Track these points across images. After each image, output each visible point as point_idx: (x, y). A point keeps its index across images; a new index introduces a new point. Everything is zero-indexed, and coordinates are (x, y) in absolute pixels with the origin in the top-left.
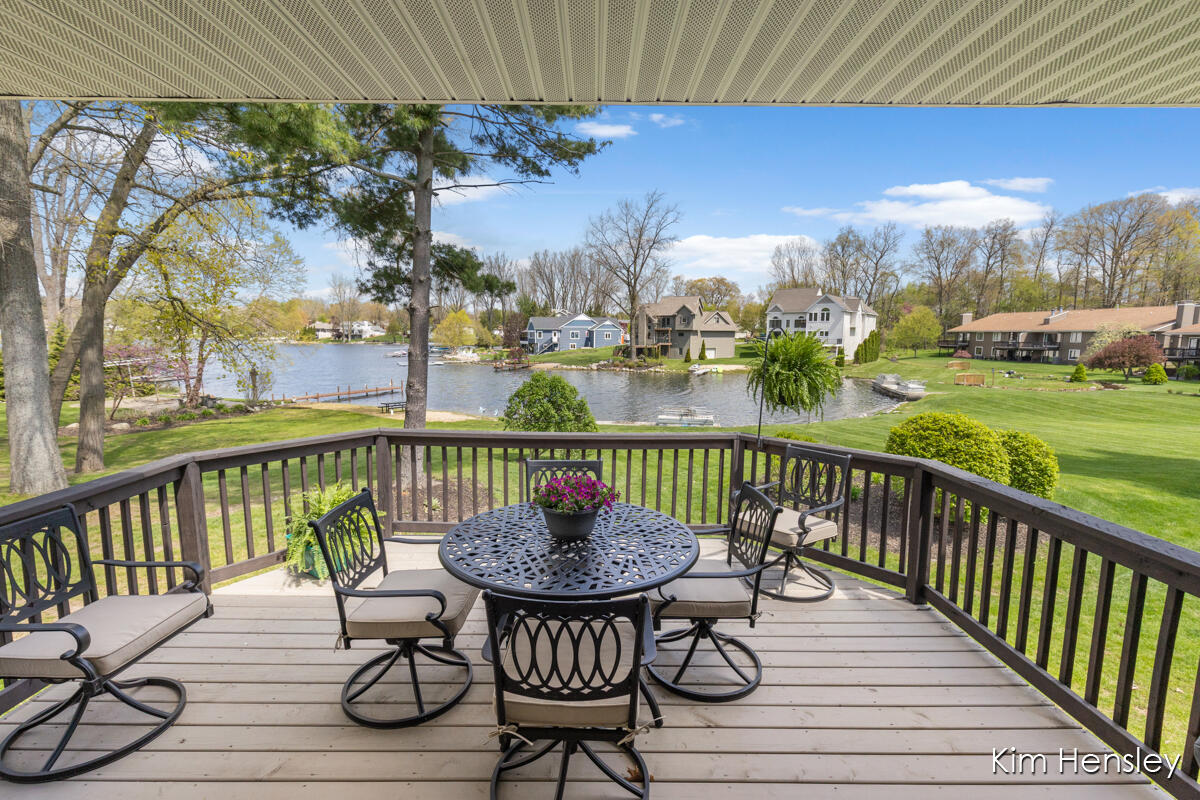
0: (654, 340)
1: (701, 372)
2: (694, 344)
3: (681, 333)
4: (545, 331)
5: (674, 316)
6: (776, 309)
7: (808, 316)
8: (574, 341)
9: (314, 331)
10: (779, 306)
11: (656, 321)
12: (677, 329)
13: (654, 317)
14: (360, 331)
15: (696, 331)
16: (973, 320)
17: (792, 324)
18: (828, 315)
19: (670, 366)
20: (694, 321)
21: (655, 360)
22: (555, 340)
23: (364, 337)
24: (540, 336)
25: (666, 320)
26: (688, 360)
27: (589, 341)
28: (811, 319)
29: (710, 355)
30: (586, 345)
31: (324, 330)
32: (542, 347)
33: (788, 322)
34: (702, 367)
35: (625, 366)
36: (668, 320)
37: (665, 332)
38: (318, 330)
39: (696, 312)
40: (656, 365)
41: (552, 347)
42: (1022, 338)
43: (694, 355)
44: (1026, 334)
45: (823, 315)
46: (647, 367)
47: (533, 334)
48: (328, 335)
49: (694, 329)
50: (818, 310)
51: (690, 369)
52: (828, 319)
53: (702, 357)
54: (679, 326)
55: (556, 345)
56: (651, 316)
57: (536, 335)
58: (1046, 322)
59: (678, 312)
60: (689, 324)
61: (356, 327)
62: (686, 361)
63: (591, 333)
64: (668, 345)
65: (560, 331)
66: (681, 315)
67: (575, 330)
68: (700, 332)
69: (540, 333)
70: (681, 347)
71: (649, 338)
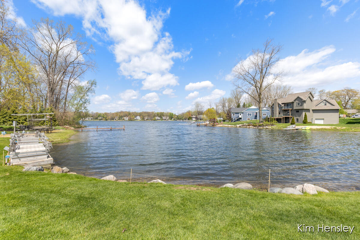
0: (281, 115)
3: (298, 111)
4: (236, 113)
5: (293, 103)
8: (249, 117)
12: (294, 108)
13: (282, 104)
15: (308, 110)
19: (278, 126)
20: (305, 104)
22: (240, 116)
24: (234, 115)
26: (292, 123)
27: (256, 117)
29: (321, 122)
30: (255, 119)
32: (234, 119)
34: (297, 127)
35: (253, 126)
36: (290, 104)
37: (288, 111)
39: (305, 99)
49: (307, 108)
53: (304, 122)
54: (296, 107)
55: (241, 119)
56: (280, 103)
57: (232, 115)
59: (295, 100)
63: (257, 113)
64: (290, 116)
65: (243, 113)
66: (297, 101)
67: (264, 112)
68: (313, 110)
69: (234, 114)
70: (298, 118)
71: (279, 114)
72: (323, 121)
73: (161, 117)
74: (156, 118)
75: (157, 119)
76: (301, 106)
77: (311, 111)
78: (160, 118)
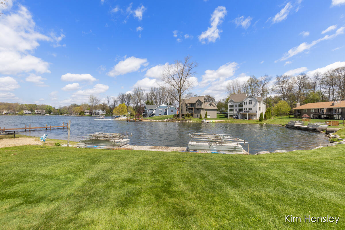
0: (188, 112)
1: (206, 122)
2: (203, 113)
3: (198, 109)
4: (150, 109)
5: (195, 103)
6: (232, 101)
7: (244, 103)
8: (160, 113)
9: (84, 112)
10: (232, 100)
11: (189, 105)
13: (188, 104)
14: (98, 112)
15: (203, 109)
16: (300, 106)
17: (237, 106)
18: (251, 102)
19: (194, 120)
20: (202, 105)
21: (188, 118)
22: (154, 112)
23: (99, 114)
25: (192, 105)
26: (201, 118)
27: (166, 113)
28: (245, 104)
29: (208, 117)
30: (165, 114)
31: (87, 112)
32: (149, 115)
33: (236, 105)
34: (206, 120)
35: (177, 120)
36: (193, 105)
37: (192, 109)
38: (86, 112)
39: (203, 102)
40: (189, 119)
41: (153, 115)
42: (325, 110)
43: (203, 117)
44: (326, 109)
45: (249, 102)
46: (185, 120)
47: (146, 111)
48: (88, 114)
49: (202, 108)
50: (247, 100)
51: (202, 121)
52: (251, 104)
53: (206, 117)
54: (197, 107)
55: (154, 114)
57: (147, 111)
58: (333, 104)
59: (197, 101)
60: (201, 106)
61: (97, 111)
62: (200, 119)
63: (166, 110)
64: (193, 113)
65: (156, 109)
66: (198, 103)
67: (161, 109)
68: (205, 109)
69: (148, 110)
70: (198, 114)
71: (186, 111)
72: (209, 116)
73: (32, 111)
74: (25, 112)
75: (26, 114)
76: (200, 106)
77: (204, 110)
78: (30, 112)
